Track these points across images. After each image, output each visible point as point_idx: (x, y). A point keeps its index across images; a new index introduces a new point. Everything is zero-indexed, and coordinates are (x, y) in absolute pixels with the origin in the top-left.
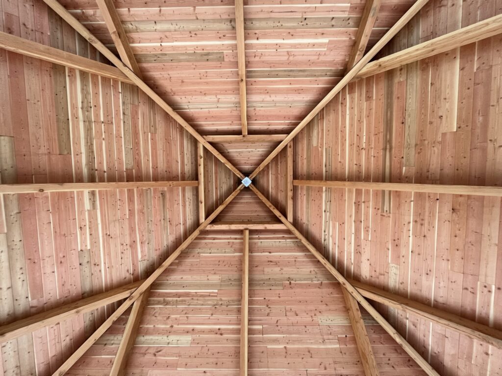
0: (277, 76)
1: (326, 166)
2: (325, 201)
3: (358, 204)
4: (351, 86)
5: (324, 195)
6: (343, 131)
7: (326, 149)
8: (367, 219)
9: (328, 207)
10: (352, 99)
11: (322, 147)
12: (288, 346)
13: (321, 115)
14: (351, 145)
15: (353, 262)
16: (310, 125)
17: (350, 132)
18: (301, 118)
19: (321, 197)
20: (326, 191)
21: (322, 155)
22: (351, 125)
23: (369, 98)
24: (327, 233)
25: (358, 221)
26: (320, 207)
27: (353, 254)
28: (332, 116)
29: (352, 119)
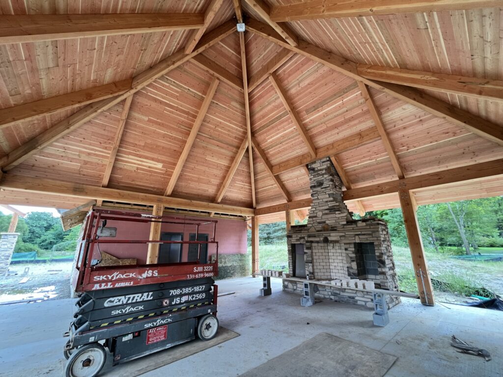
0: (277, 118)
1: (217, 104)
2: (195, 93)
3: (187, 113)
4: (245, 133)
5: (200, 94)
6: (229, 122)
7: (226, 108)
8: (178, 115)
9: (191, 93)
10: (240, 131)
11: (228, 106)
12: (96, 50)
13: (244, 114)
14: (220, 123)
15: (149, 94)
16: (243, 105)
17: (227, 125)
18: (251, 104)
19: (199, 92)
20: (202, 97)
21: (223, 104)
22: (229, 127)
23: (236, 138)
24: (172, 83)
25: (177, 109)
26: (193, 87)
27: (155, 96)
28: (240, 119)
29: (232, 128)
